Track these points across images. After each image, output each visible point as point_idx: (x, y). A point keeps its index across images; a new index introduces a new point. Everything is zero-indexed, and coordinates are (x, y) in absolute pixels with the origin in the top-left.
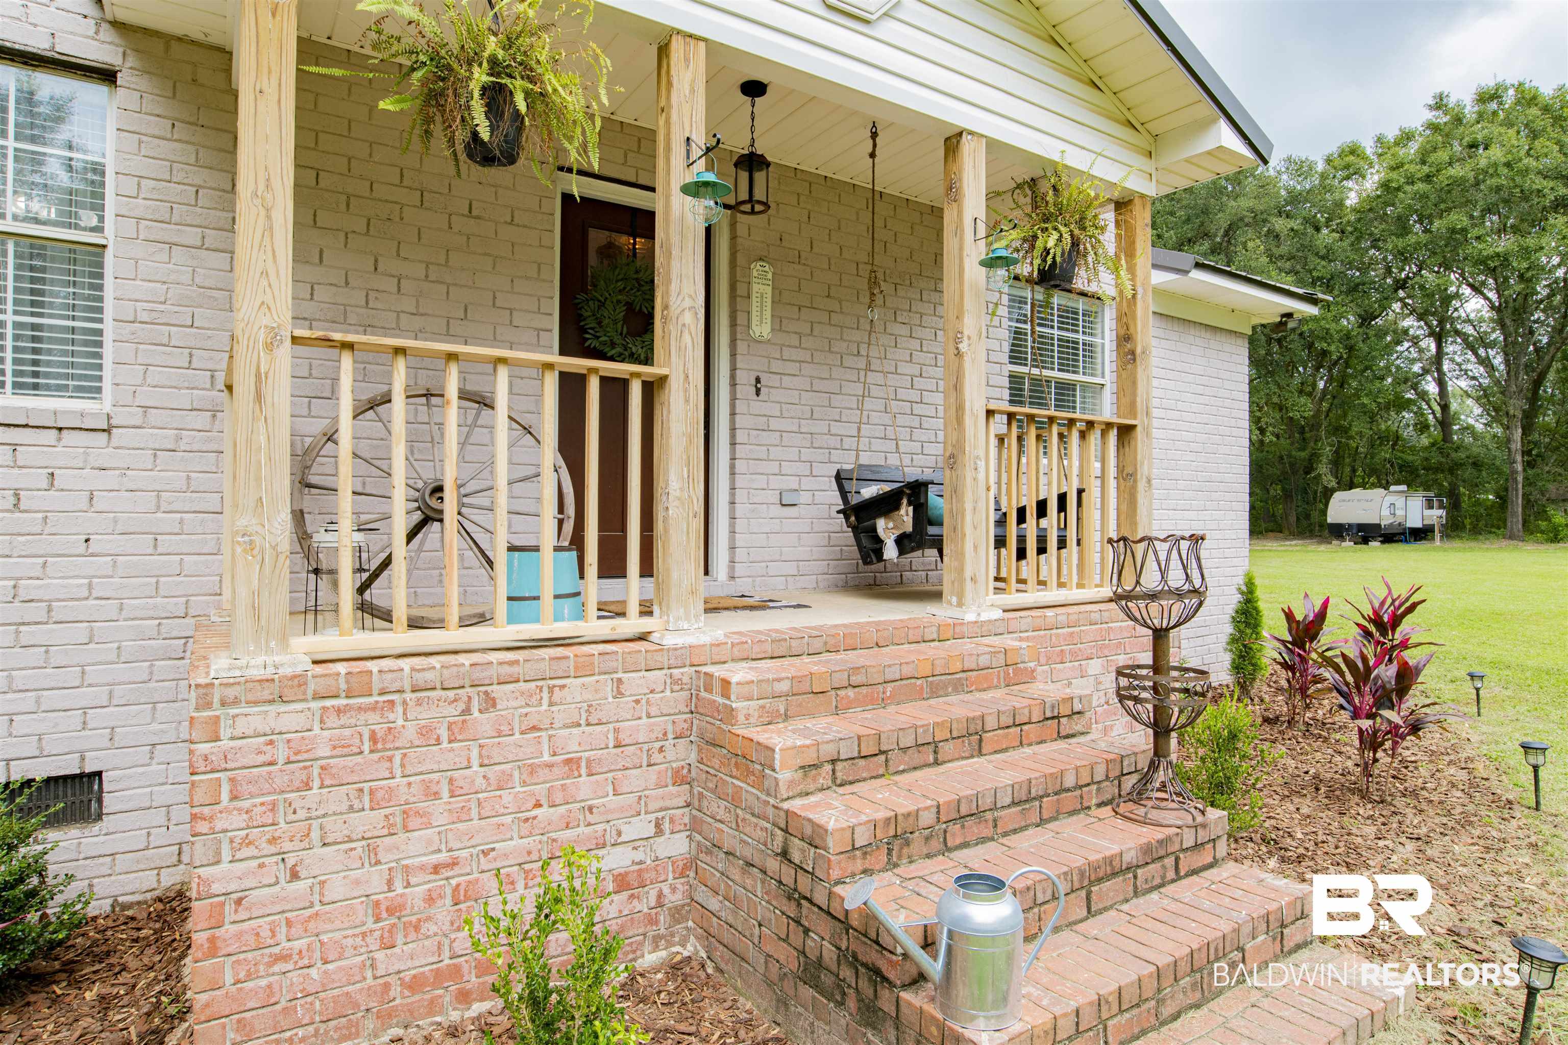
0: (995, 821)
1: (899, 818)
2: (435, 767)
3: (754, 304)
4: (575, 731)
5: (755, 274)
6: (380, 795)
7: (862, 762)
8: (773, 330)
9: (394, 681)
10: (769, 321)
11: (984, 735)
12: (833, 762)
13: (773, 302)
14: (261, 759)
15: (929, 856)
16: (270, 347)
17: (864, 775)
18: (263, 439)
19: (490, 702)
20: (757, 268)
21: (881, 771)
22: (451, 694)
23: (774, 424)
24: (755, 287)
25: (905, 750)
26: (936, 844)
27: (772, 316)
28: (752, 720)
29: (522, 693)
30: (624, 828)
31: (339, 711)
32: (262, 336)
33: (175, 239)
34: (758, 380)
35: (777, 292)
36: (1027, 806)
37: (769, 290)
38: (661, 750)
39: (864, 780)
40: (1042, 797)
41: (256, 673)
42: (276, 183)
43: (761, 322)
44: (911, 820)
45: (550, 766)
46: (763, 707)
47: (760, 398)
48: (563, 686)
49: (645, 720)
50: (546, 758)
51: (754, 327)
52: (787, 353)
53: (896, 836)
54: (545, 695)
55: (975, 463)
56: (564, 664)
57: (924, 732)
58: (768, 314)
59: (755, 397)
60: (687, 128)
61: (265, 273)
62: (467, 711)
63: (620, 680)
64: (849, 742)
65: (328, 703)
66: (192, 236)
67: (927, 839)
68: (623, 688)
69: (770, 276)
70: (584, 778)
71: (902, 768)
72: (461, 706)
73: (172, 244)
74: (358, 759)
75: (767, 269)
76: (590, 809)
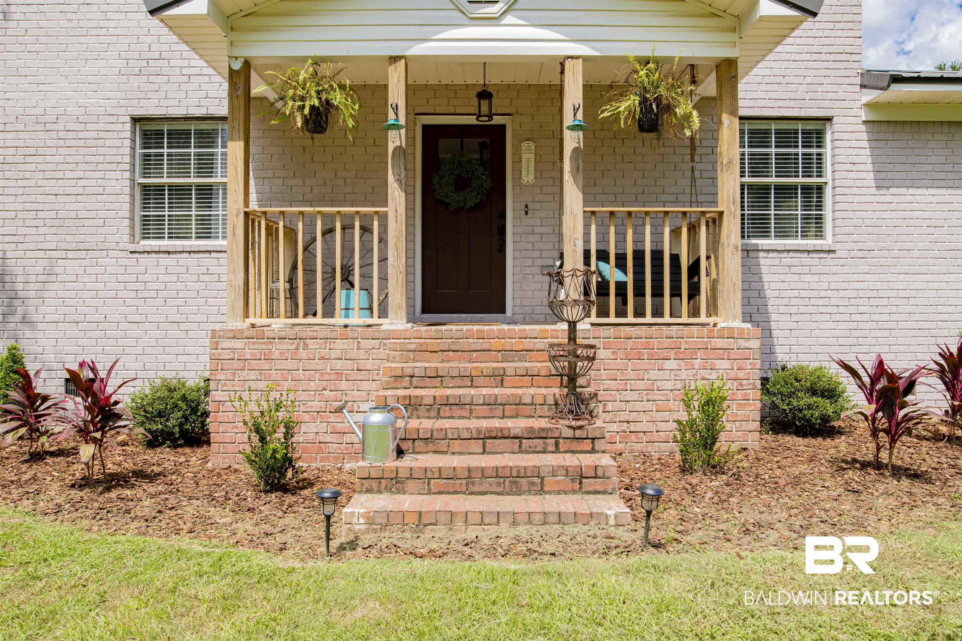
0: (471, 409)
1: (412, 398)
2: (285, 368)
3: (523, 165)
4: (340, 361)
5: (524, 148)
6: (266, 375)
7: (428, 379)
8: (535, 178)
9: (271, 334)
10: (533, 173)
11: (505, 377)
12: (412, 377)
13: (535, 162)
14: (229, 357)
15: (428, 418)
16: (237, 216)
17: (429, 385)
18: (235, 248)
19: (306, 346)
20: (524, 145)
21: (438, 385)
22: (291, 341)
23: (537, 230)
24: (524, 156)
25: (453, 377)
26: (433, 413)
27: (535, 170)
28: (397, 360)
29: (318, 343)
30: (361, 405)
31: (253, 343)
32: (235, 212)
33: (265, 176)
34: (526, 206)
35: (538, 156)
36: (494, 407)
37: (532, 156)
38: (378, 374)
39: (429, 388)
40: (505, 404)
41: (230, 328)
42: (238, 158)
43: (528, 174)
44: (419, 399)
45: (329, 374)
46: (402, 355)
47: (528, 216)
48: (334, 342)
49: (371, 360)
50: (328, 371)
51: (523, 177)
52: (545, 190)
53: (410, 405)
54: (328, 345)
55: (574, 242)
56: (335, 333)
57: (465, 370)
58: (532, 169)
59: (525, 216)
60: (396, 98)
61: (235, 190)
62: (297, 349)
63: (359, 342)
64: (420, 369)
65: (250, 340)
66: (270, 173)
67: (428, 410)
68: (360, 345)
69: (533, 148)
70: (344, 381)
71: (451, 385)
72: (295, 346)
73: (264, 178)
74: (260, 361)
75: (531, 144)
76: (346, 394)
